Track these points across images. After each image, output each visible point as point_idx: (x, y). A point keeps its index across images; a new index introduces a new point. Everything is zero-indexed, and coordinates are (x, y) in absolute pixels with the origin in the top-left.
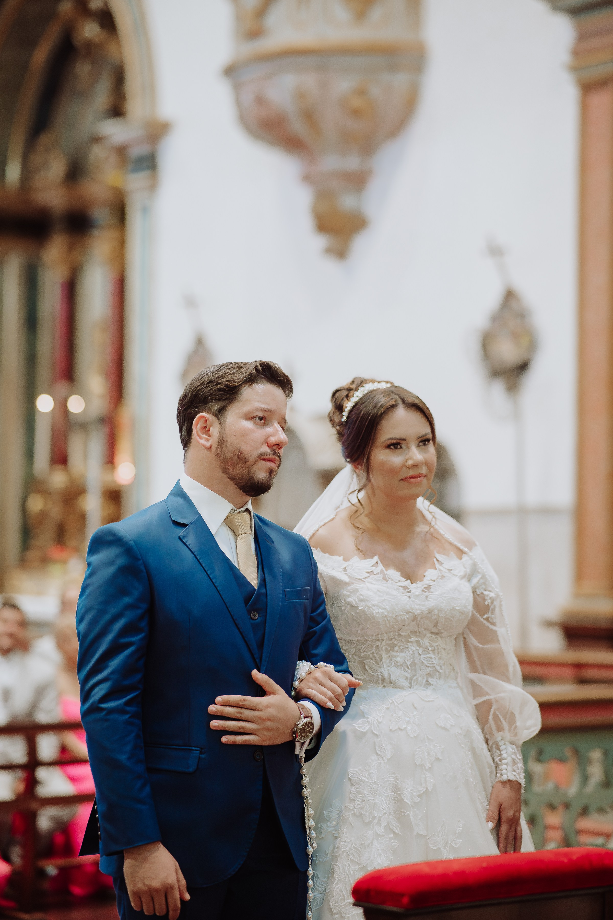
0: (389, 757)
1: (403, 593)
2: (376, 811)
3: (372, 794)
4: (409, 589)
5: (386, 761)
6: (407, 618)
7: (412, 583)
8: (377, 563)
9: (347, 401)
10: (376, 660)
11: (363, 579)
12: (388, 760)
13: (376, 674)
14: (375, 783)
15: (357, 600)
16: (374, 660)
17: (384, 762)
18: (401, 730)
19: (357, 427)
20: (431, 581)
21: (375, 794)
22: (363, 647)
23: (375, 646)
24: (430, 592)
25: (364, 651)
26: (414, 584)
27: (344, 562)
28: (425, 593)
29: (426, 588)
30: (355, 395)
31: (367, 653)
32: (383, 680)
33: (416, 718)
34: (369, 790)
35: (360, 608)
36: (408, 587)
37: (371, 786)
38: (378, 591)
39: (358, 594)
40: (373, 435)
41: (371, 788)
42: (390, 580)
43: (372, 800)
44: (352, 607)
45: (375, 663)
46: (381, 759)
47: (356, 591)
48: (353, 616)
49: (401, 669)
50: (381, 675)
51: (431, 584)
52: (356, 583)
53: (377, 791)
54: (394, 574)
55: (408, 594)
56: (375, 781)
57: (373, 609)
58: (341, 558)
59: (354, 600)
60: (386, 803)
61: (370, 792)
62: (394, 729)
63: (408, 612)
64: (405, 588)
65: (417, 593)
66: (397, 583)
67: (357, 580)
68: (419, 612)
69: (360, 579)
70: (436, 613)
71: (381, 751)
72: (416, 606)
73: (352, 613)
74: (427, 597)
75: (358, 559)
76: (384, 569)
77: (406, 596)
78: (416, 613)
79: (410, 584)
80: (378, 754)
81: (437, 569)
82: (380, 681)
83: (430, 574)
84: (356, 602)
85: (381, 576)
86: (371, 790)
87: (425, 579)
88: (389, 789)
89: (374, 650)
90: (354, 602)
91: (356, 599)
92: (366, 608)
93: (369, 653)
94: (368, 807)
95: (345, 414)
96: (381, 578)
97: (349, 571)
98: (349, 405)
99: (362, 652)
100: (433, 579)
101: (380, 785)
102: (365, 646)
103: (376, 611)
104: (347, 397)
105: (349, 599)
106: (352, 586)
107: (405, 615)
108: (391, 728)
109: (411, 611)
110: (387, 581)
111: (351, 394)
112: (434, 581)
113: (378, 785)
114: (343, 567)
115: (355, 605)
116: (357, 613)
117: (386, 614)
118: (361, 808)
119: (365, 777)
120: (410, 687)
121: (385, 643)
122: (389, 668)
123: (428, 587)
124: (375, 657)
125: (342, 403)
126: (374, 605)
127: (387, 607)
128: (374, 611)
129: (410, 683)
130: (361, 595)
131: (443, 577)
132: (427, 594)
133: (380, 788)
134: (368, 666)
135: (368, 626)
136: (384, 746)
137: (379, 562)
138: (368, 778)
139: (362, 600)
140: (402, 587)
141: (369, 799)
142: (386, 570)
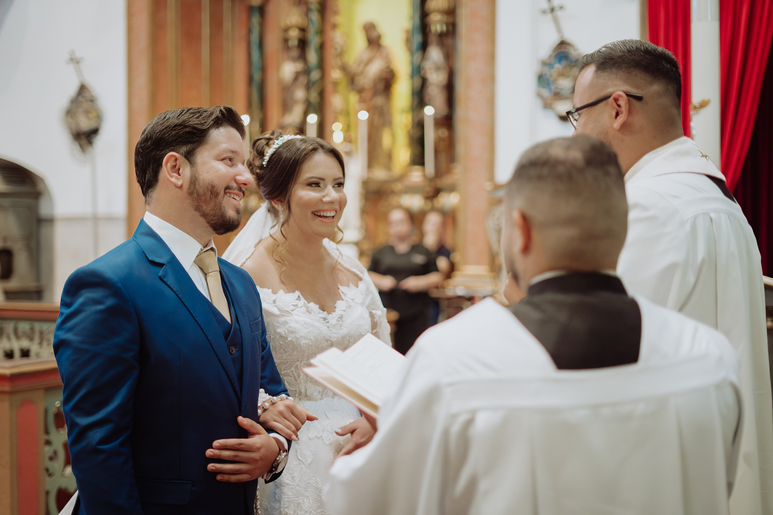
0: (309, 462)
1: (324, 324)
2: (299, 510)
3: (295, 495)
4: (327, 319)
5: (307, 466)
6: (326, 345)
7: (329, 314)
8: (299, 297)
9: (268, 148)
10: (295, 377)
11: (291, 312)
12: (309, 464)
13: (294, 389)
14: (298, 485)
15: (286, 332)
16: (293, 377)
17: (305, 467)
18: (318, 438)
19: (280, 167)
20: (342, 312)
21: (298, 495)
22: (284, 366)
23: (295, 366)
24: (343, 321)
25: (284, 370)
26: (330, 315)
27: (273, 295)
28: (339, 322)
29: (339, 318)
30: (275, 143)
31: (287, 371)
32: (300, 394)
33: (329, 426)
34: (293, 491)
35: (289, 339)
36: (327, 317)
37: (295, 488)
38: (305, 323)
39: (287, 326)
40: (296, 174)
41: (295, 489)
42: (312, 312)
43: (295, 500)
44: (281, 336)
45: (294, 380)
46: (302, 464)
47: (285, 323)
48: (281, 344)
49: (315, 384)
50: (299, 390)
51: (343, 314)
52: (286, 316)
53: (300, 492)
54: (313, 306)
55: (328, 324)
56: (298, 484)
57: (300, 340)
58: (270, 290)
59: (284, 331)
60: (307, 503)
61: (294, 494)
62: (312, 437)
63: (327, 341)
64: (325, 319)
65: (334, 323)
66: (317, 314)
67: (285, 311)
68: (335, 339)
69: (287, 311)
70: (348, 339)
71: (302, 457)
72: (333, 335)
73: (281, 342)
74: (341, 325)
75: (283, 293)
76: (306, 302)
77: (326, 326)
78: (333, 341)
79: (328, 315)
80: (299, 459)
81: (344, 300)
82: (297, 395)
83: (340, 305)
84: (285, 334)
85: (304, 309)
86: (295, 492)
87: (336, 310)
88: (310, 491)
89: (293, 369)
90: (283, 333)
91: (286, 330)
92: (295, 339)
93: (289, 371)
94: (292, 507)
95: (267, 158)
96: (305, 311)
97: (278, 303)
98: (269, 152)
99: (282, 370)
100: (344, 310)
101: (303, 487)
102: (286, 365)
103: (304, 342)
104: (268, 144)
105: (279, 330)
106: (282, 319)
107: (324, 343)
108: (309, 436)
109: (330, 339)
110: (310, 313)
111: (271, 142)
112: (344, 311)
113: (301, 487)
114: (273, 299)
115: (285, 336)
116: (285, 343)
117: (311, 344)
118: (287, 508)
119: (289, 480)
120: (321, 399)
121: (304, 362)
122: (305, 384)
123: (341, 317)
124: (293, 374)
125: (262, 150)
126: (301, 337)
127: (312, 338)
128: (302, 342)
129: (322, 396)
130: (291, 327)
131: (350, 306)
132: (340, 323)
133: (302, 490)
134: (287, 382)
135: (294, 353)
136: (304, 453)
137: (301, 296)
138: (291, 481)
139: (292, 332)
140: (322, 318)
141: (294, 500)
142: (309, 303)
